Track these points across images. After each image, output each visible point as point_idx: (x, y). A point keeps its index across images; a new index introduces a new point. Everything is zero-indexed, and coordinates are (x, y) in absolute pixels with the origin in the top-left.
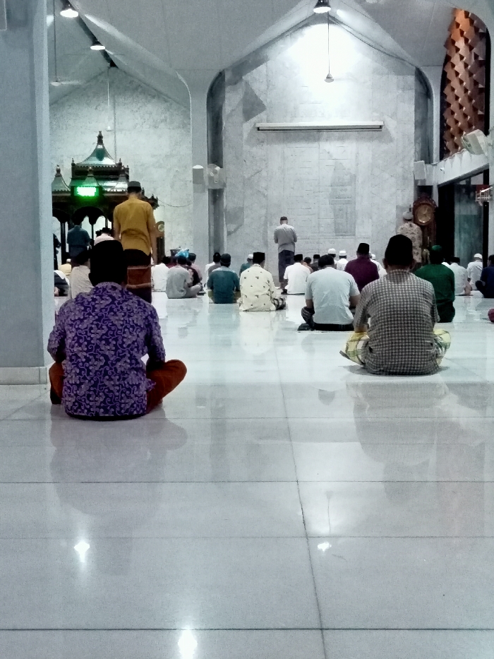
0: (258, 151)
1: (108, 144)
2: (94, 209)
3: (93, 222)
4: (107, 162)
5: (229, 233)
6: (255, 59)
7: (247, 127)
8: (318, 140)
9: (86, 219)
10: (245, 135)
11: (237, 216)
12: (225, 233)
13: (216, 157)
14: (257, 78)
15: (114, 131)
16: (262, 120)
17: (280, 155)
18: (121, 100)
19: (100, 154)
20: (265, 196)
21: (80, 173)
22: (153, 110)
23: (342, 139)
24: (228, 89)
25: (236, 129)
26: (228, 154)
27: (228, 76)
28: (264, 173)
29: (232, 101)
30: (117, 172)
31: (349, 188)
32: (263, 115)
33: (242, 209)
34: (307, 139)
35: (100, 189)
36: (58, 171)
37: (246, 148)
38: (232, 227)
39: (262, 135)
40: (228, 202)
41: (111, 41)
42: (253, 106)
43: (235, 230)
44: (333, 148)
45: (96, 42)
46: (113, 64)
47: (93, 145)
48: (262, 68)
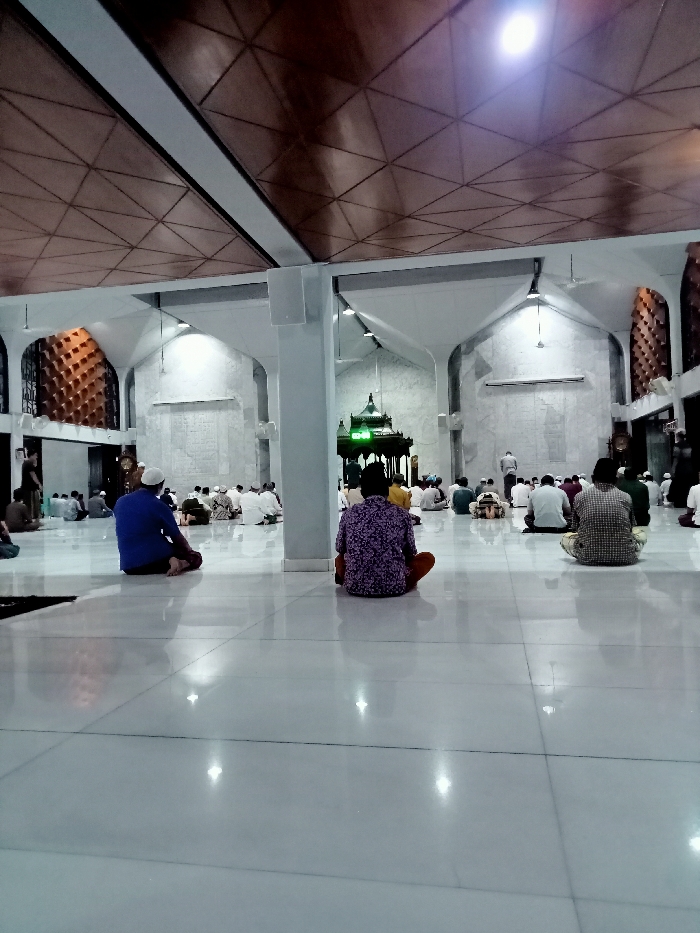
0: (487, 401)
1: (376, 402)
2: (365, 449)
3: (366, 458)
4: (376, 414)
5: (467, 462)
6: (482, 335)
7: (479, 384)
8: (533, 390)
9: (362, 456)
10: (477, 391)
11: (472, 450)
12: (464, 462)
13: (455, 407)
14: (484, 349)
15: (380, 392)
16: (490, 379)
17: (502, 401)
18: (385, 370)
19: (371, 409)
20: (494, 434)
21: (357, 423)
22: (408, 375)
23: (551, 389)
24: (463, 357)
25: (469, 386)
26: (463, 402)
27: (463, 348)
28: (492, 417)
29: (466, 366)
30: (384, 421)
31: (559, 426)
32: (491, 375)
33: (475, 444)
34: (525, 391)
35: (372, 433)
36: (342, 422)
37: (478, 399)
38: (469, 458)
39: (490, 389)
40: (465, 438)
41: (379, 330)
42: (482, 369)
43: (472, 460)
44: (547, 397)
45: (367, 331)
46: (379, 346)
47: (365, 402)
48: (489, 341)
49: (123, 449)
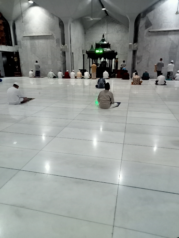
0: (148, 38)
1: (105, 37)
2: (100, 56)
3: (100, 59)
4: (105, 43)
5: (138, 63)
6: (150, 9)
7: (146, 31)
8: (167, 34)
10: (145, 34)
11: (140, 58)
12: (136, 63)
13: (135, 41)
14: (150, 15)
15: (107, 34)
16: (151, 29)
17: (155, 39)
18: (109, 25)
19: (103, 40)
20: (149, 52)
21: (98, 46)
22: (117, 27)
23: (175, 34)
24: (141, 19)
25: (143, 32)
26: (139, 39)
27: (141, 15)
28: (150, 45)
29: (142, 23)
30: (108, 46)
31: (175, 50)
32: (151, 27)
33: (142, 56)
34: (164, 34)
35: (103, 50)
36: (92, 46)
37: (145, 37)
38: (138, 61)
39: (150, 33)
40: (138, 54)
41: (109, 7)
42: (148, 24)
43: (139, 62)
44: (172, 37)
45: (103, 7)
46: (107, 15)
47: (101, 38)
48: (152, 12)
49: (15, 53)
